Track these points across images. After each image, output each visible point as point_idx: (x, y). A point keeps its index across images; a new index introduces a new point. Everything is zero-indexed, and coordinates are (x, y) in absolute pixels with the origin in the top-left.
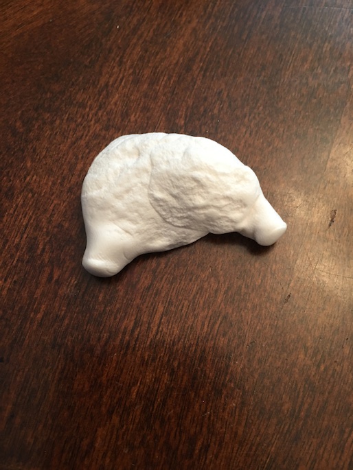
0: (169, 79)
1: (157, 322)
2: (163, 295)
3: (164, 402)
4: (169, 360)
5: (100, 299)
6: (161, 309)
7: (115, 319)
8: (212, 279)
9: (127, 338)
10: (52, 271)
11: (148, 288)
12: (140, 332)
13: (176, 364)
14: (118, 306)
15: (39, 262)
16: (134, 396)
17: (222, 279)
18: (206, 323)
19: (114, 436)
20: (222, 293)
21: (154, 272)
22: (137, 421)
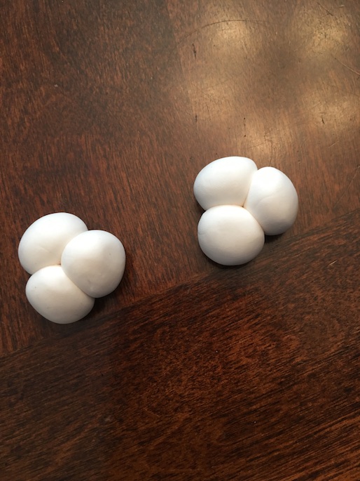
0: (29, 25)
1: (127, 184)
2: (120, 166)
3: (161, 224)
4: (149, 200)
5: (83, 194)
6: (124, 175)
7: (100, 199)
8: (144, 137)
9: (115, 205)
10: (40, 198)
11: (108, 168)
12: (121, 197)
13: (154, 200)
14: (96, 191)
15: (28, 198)
16: (141, 233)
17: (149, 133)
18: (157, 165)
19: (144, 261)
20: (155, 141)
21: (105, 156)
22: (152, 245)
